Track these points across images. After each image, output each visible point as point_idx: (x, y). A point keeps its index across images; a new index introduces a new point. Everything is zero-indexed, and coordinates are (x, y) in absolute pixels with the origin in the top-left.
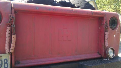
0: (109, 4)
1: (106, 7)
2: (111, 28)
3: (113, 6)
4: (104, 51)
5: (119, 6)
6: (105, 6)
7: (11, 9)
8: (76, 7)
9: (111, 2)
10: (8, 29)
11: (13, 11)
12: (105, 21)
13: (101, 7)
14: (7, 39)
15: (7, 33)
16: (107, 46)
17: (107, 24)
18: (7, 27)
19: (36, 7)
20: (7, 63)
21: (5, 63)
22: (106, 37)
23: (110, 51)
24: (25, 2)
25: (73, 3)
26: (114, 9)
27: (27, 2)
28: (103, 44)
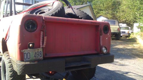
0: (106, 9)
1: (104, 12)
2: (104, 33)
3: (110, 12)
4: (99, 49)
5: (117, 12)
6: (102, 11)
7: (43, 20)
8: (80, 18)
9: (108, 7)
10: (42, 33)
11: (44, 22)
12: (100, 28)
13: (98, 13)
14: (41, 39)
15: (41, 35)
16: (102, 45)
17: (101, 30)
18: (41, 32)
19: (57, 19)
20: (41, 54)
21: (40, 54)
22: (101, 39)
23: (104, 48)
24: (50, 16)
25: (78, 15)
26: (111, 15)
27: (51, 16)
28: (99, 44)
